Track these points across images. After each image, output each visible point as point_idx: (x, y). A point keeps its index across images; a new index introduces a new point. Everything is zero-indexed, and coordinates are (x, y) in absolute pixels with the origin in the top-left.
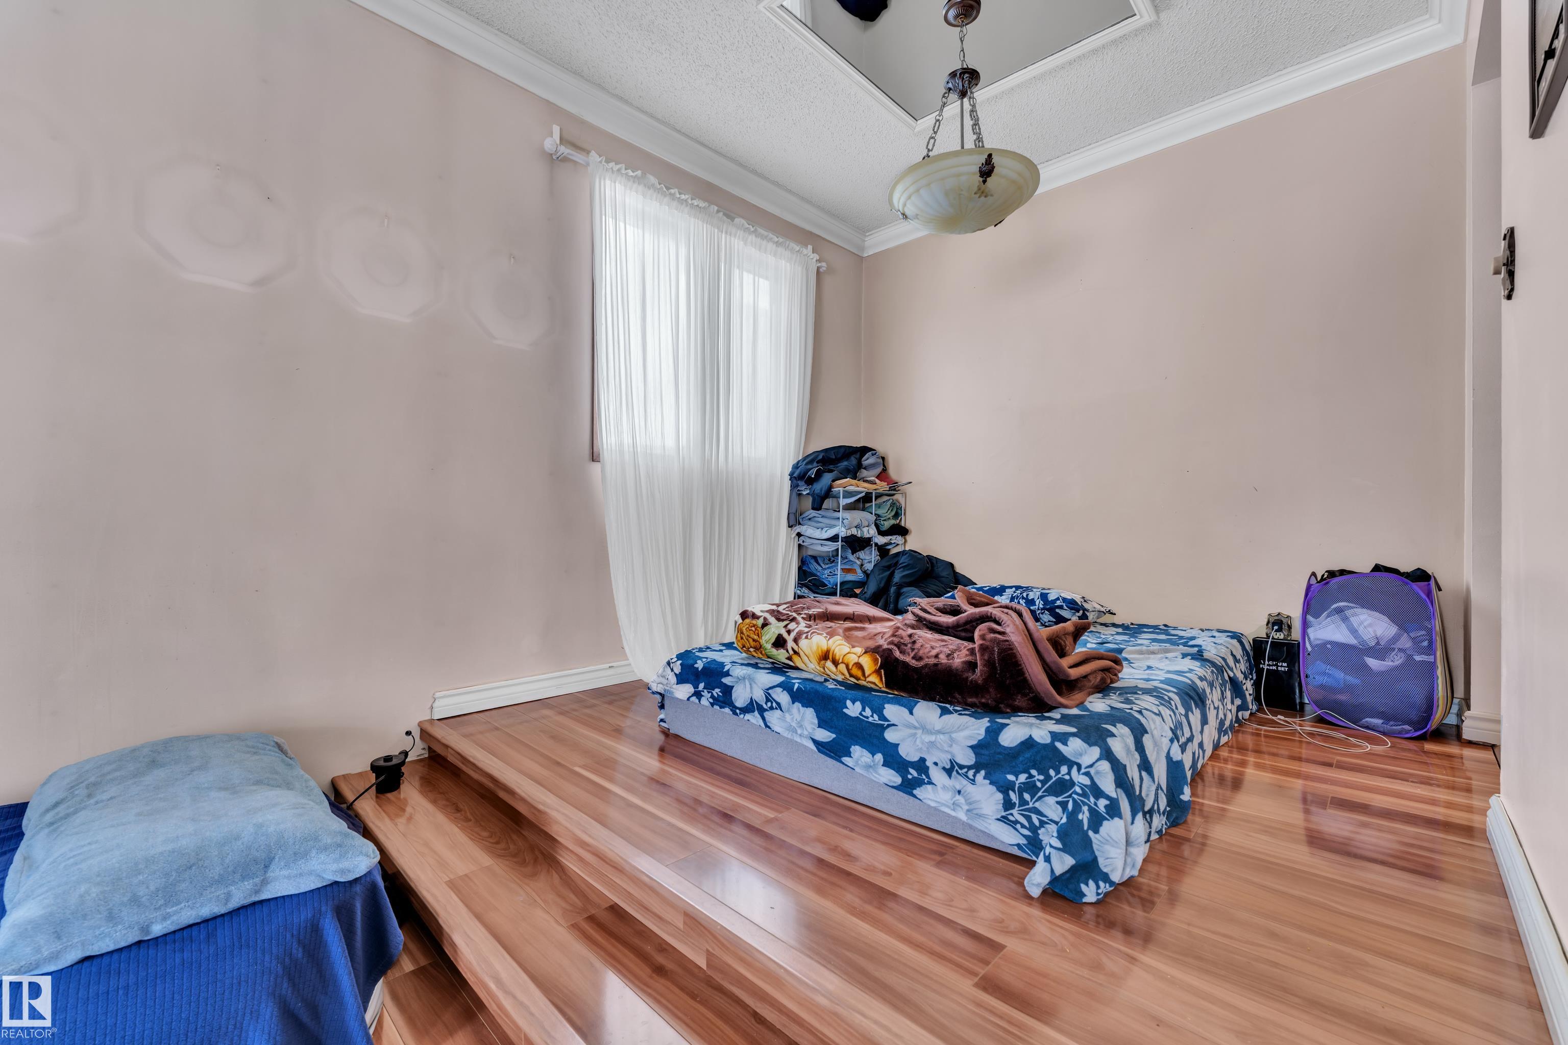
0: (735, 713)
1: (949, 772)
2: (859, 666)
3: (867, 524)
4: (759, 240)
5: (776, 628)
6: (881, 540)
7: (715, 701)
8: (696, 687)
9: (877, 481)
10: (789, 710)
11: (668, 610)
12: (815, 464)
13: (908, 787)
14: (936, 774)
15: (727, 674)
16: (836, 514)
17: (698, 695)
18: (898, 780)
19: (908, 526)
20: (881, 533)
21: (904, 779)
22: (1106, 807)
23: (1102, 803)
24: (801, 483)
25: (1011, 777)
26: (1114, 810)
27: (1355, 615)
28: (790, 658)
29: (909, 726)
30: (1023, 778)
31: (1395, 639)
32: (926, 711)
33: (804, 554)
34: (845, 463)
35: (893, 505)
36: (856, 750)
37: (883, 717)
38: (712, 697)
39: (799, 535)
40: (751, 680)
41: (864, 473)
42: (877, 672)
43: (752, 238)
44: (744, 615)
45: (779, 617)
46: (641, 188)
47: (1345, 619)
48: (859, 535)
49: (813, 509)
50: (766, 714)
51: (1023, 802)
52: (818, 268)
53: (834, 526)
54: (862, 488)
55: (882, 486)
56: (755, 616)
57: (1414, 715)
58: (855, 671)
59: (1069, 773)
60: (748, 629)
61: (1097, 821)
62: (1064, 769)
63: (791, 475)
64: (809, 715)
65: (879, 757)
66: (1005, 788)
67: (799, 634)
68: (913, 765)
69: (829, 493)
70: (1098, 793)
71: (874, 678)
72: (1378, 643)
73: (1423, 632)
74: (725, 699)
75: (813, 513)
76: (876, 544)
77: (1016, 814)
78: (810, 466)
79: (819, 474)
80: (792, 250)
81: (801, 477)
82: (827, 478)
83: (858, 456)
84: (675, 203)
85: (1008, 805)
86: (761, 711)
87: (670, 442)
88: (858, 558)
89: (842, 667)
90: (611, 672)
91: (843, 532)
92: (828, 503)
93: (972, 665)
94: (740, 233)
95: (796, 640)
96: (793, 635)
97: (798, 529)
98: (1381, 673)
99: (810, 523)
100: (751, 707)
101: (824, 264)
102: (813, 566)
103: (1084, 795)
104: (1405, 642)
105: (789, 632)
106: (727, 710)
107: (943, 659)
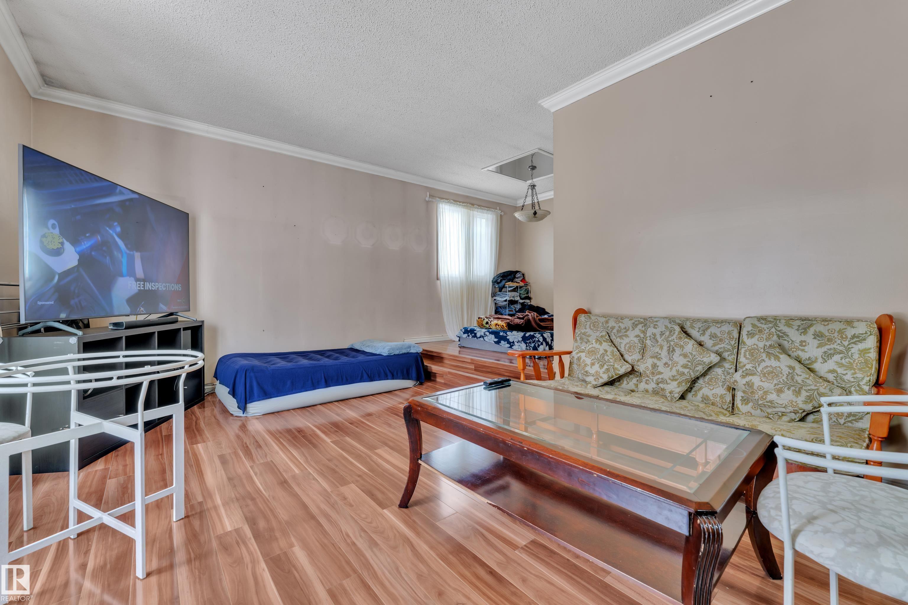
0: (477, 339)
1: (518, 342)
2: (503, 326)
3: (516, 296)
4: (482, 210)
5: (486, 320)
6: (521, 301)
7: (473, 337)
8: (468, 334)
9: (520, 282)
10: (489, 336)
11: (458, 321)
12: (500, 278)
13: (511, 347)
14: (516, 343)
15: (475, 330)
16: (506, 293)
17: (469, 336)
18: (509, 346)
19: (532, 296)
20: (521, 299)
21: (510, 345)
23: (540, 343)
24: (496, 283)
25: (527, 341)
26: (542, 344)
28: (489, 326)
29: (511, 335)
30: (529, 341)
32: (515, 332)
33: (497, 306)
34: (510, 277)
35: (526, 290)
36: (502, 342)
37: (507, 335)
38: (472, 336)
39: (495, 300)
40: (481, 331)
41: (516, 280)
42: (506, 326)
43: (479, 210)
44: (479, 318)
45: (487, 318)
46: (449, 204)
48: (514, 300)
49: (499, 291)
50: (484, 338)
51: (529, 345)
52: (501, 215)
53: (506, 297)
54: (515, 285)
55: (522, 284)
56: (481, 318)
58: (502, 327)
60: (480, 321)
61: (539, 346)
62: (535, 338)
63: (492, 281)
64: (493, 336)
65: (506, 342)
66: (526, 343)
67: (491, 321)
68: (512, 342)
69: (504, 287)
70: (539, 341)
71: (506, 328)
74: (475, 336)
75: (499, 293)
76: (520, 303)
77: (528, 348)
78: (498, 278)
79: (501, 281)
80: (492, 211)
81: (496, 282)
82: (504, 282)
83: (514, 274)
84: (458, 206)
85: (527, 346)
86: (483, 337)
87: (457, 273)
88: (514, 307)
89: (500, 326)
90: (442, 337)
91: (508, 299)
92: (503, 290)
93: (523, 324)
94: (476, 210)
95: (490, 322)
96: (490, 321)
97: (495, 298)
99: (498, 296)
100: (480, 337)
101: (503, 213)
102: (500, 310)
103: (537, 341)
105: (489, 321)
106: (476, 338)
107: (518, 323)
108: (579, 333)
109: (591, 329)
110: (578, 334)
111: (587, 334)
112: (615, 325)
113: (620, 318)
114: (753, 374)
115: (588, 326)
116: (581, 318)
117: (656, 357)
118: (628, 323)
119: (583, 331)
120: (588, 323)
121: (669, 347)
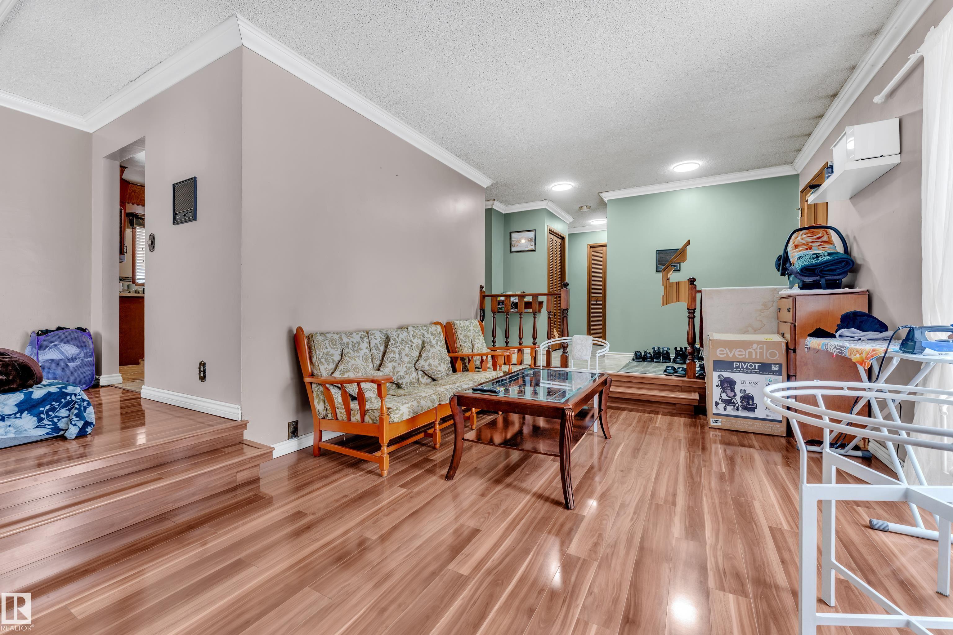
22: (87, 404)
25: (41, 410)
27: (62, 347)
30: (47, 408)
31: (79, 354)
47: (58, 349)
51: (48, 416)
57: (87, 380)
59: (71, 398)
62: (68, 398)
66: (38, 415)
72: (72, 357)
73: (89, 350)
77: (45, 422)
85: (40, 420)
98: (74, 368)
103: (81, 402)
104: (82, 355)
108: (322, 354)
109: (332, 348)
110: (321, 356)
111: (330, 353)
112: (348, 340)
113: (349, 334)
114: (429, 359)
115: (327, 345)
116: (317, 338)
117: (393, 360)
118: (356, 338)
119: (325, 351)
120: (327, 342)
121: (399, 351)
